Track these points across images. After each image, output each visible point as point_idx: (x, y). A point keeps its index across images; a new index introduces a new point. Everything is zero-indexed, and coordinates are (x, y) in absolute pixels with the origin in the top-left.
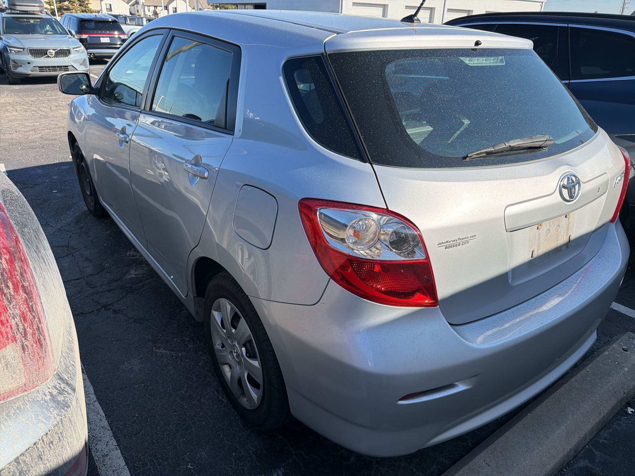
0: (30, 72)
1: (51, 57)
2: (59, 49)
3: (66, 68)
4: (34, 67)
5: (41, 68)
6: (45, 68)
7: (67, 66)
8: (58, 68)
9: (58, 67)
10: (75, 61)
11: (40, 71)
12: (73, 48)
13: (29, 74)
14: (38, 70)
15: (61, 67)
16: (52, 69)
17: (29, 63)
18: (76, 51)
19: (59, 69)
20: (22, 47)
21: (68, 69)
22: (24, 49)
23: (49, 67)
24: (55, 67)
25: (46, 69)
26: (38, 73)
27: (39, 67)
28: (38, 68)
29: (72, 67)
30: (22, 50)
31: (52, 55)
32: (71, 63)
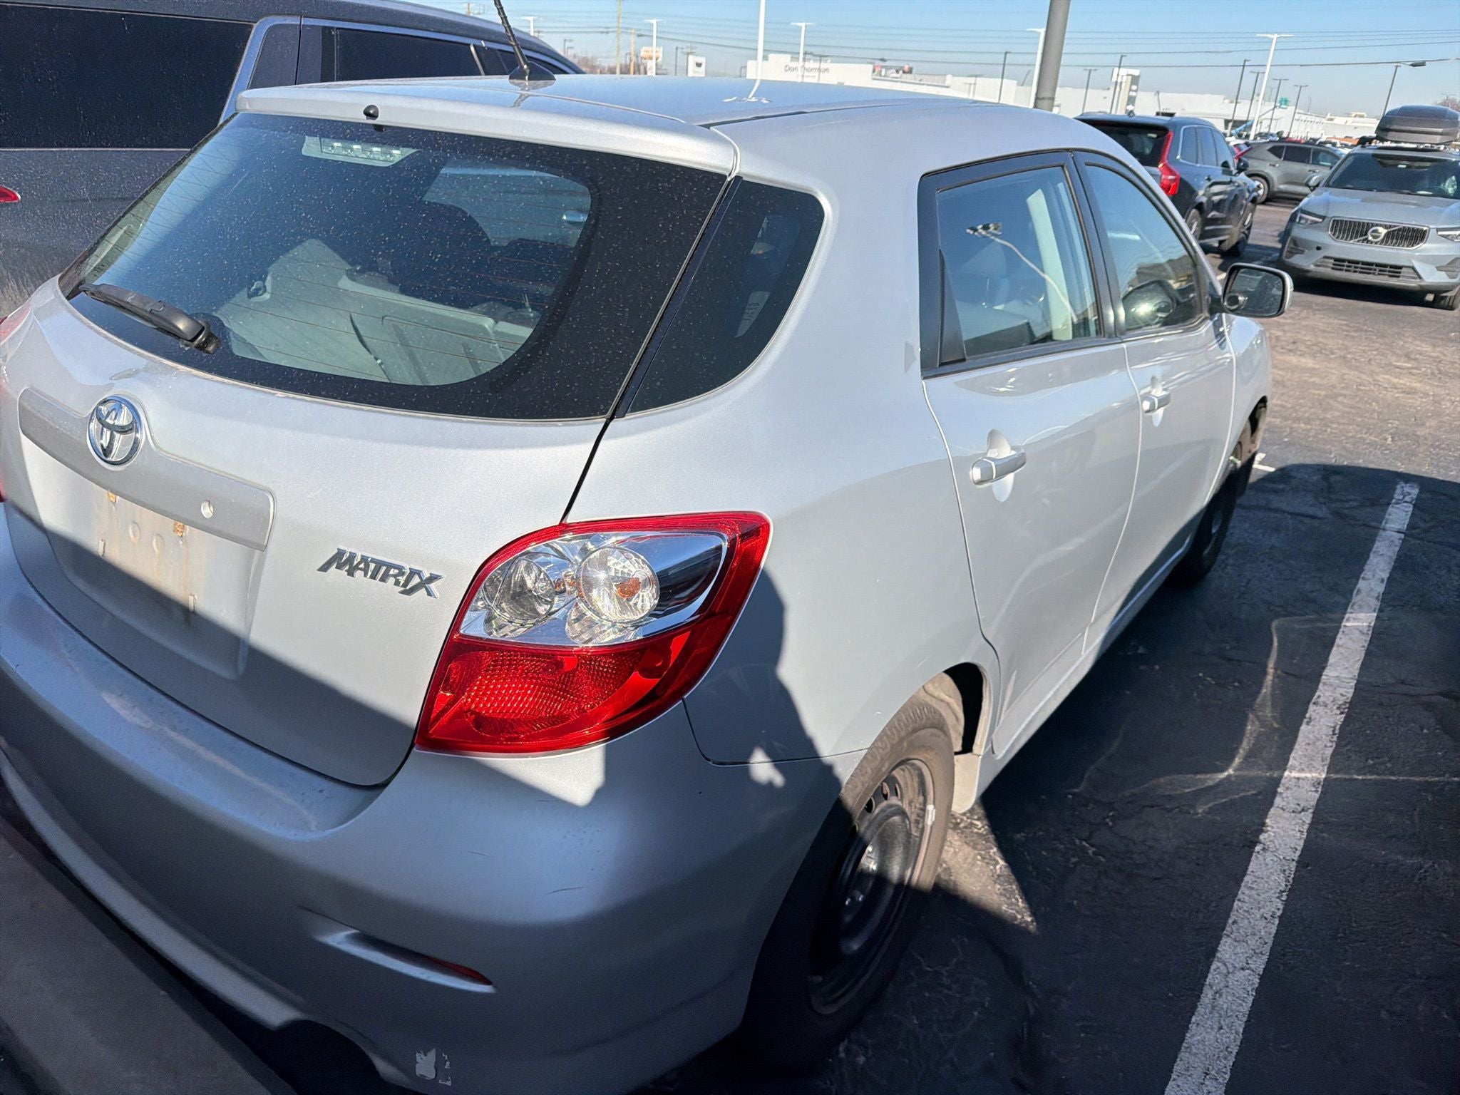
0: (1312, 267)
1: (1372, 243)
2: (1401, 226)
3: (1395, 270)
4: (1325, 257)
5: (1339, 262)
6: (1346, 264)
7: (1400, 268)
8: (1378, 268)
9: (1377, 265)
10: (1426, 260)
11: (1333, 268)
12: (1438, 230)
13: (1308, 271)
14: (1332, 266)
15: (1385, 266)
16: (1361, 268)
17: (1318, 248)
18: (1443, 236)
19: (1380, 271)
20: (1322, 214)
21: (1400, 273)
22: (1324, 218)
23: (1357, 262)
24: (1371, 264)
25: (1348, 266)
26: (1328, 272)
27: (1336, 260)
28: (1332, 261)
29: (1411, 271)
30: (1320, 220)
31: (1378, 237)
32: (1414, 262)
